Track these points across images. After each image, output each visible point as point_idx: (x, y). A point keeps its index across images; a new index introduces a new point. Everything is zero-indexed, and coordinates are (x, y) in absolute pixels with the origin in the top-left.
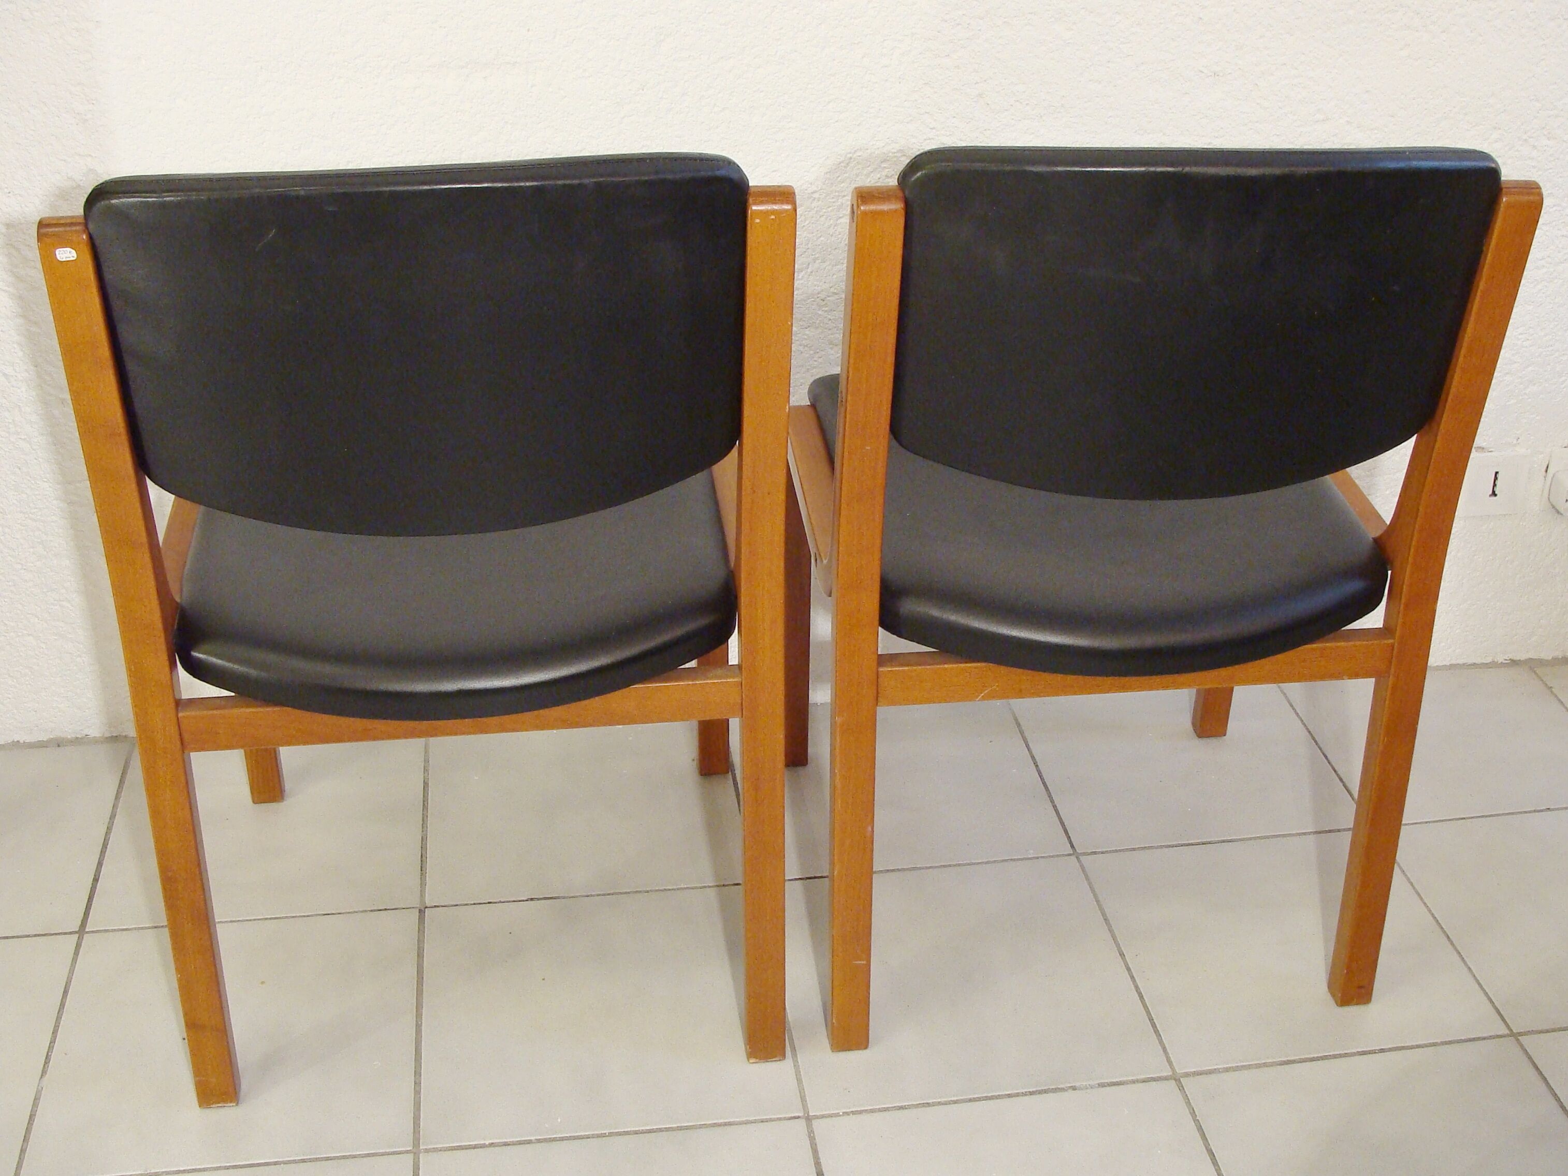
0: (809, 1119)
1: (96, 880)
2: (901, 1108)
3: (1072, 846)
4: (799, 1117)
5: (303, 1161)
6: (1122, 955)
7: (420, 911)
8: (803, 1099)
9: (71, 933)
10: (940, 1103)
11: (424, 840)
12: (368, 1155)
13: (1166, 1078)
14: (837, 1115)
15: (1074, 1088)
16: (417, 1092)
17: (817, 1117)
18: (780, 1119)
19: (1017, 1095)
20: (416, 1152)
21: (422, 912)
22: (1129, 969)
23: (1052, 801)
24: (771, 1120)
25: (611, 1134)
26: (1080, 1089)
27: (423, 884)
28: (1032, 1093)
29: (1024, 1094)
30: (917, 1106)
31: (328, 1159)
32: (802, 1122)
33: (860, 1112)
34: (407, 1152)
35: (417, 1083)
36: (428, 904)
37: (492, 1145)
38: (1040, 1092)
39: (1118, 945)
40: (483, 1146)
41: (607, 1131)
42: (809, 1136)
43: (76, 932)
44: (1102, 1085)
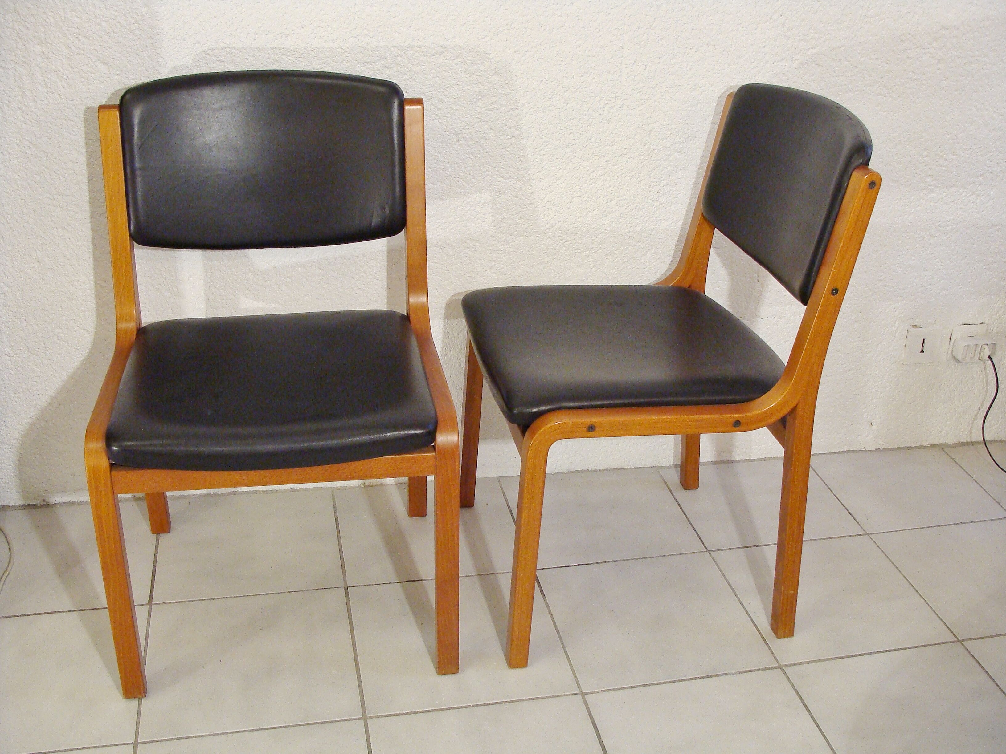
0: (583, 695)
1: (154, 575)
3: (705, 547)
4: (577, 694)
5: (300, 725)
6: (741, 604)
7: (345, 589)
8: (578, 684)
9: (144, 605)
12: (338, 721)
13: (775, 668)
14: (598, 692)
15: (726, 674)
16: (360, 686)
17: (587, 694)
18: (567, 695)
19: (695, 679)
20: (365, 718)
21: (346, 589)
22: (746, 611)
23: (691, 524)
24: (562, 696)
25: (473, 706)
26: (730, 674)
27: (344, 574)
28: (703, 678)
29: (700, 678)
30: (642, 686)
31: (314, 724)
32: (580, 697)
33: (611, 690)
34: (360, 719)
35: (360, 682)
36: (349, 585)
37: (407, 713)
38: (708, 677)
39: (739, 598)
40: (402, 714)
41: (471, 704)
42: (585, 704)
43: (147, 604)
44: (741, 672)
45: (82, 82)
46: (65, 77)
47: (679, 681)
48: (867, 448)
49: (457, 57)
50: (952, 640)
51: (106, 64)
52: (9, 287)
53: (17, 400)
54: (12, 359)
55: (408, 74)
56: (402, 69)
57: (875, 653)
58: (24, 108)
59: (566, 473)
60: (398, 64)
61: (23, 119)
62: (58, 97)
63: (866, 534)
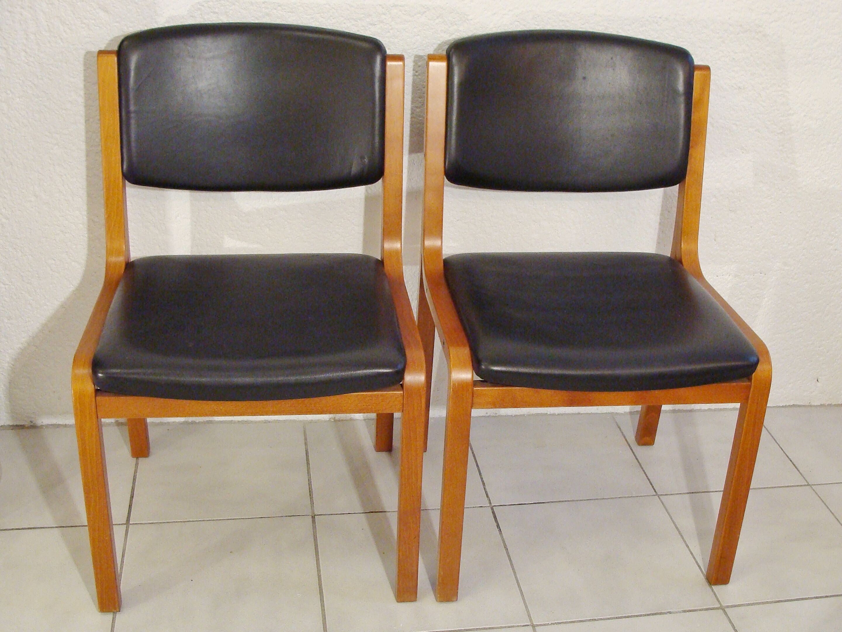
0: (533, 626)
1: (132, 497)
2: (581, 621)
3: (655, 491)
4: (528, 625)
6: (687, 546)
7: (312, 517)
8: (529, 616)
9: (122, 524)
10: (601, 619)
11: (309, 480)
13: (717, 609)
14: (548, 624)
15: (670, 613)
16: (323, 610)
17: (537, 625)
18: (518, 626)
19: (641, 616)
21: (313, 517)
22: (692, 554)
23: (642, 468)
24: (513, 626)
26: (674, 613)
27: (312, 503)
28: (648, 615)
30: (590, 620)
32: (530, 628)
33: (560, 623)
35: (323, 606)
36: (316, 513)
38: (653, 614)
39: (685, 542)
43: (125, 524)
44: (685, 611)
45: (83, 28)
46: (68, 23)
47: (625, 617)
48: (813, 404)
49: (438, 17)
51: (107, 12)
52: (7, 219)
53: (9, 325)
54: (7, 286)
55: (391, 31)
56: (386, 27)
57: (812, 598)
58: (28, 50)
60: (382, 22)
61: (26, 61)
62: (60, 41)
63: (808, 485)
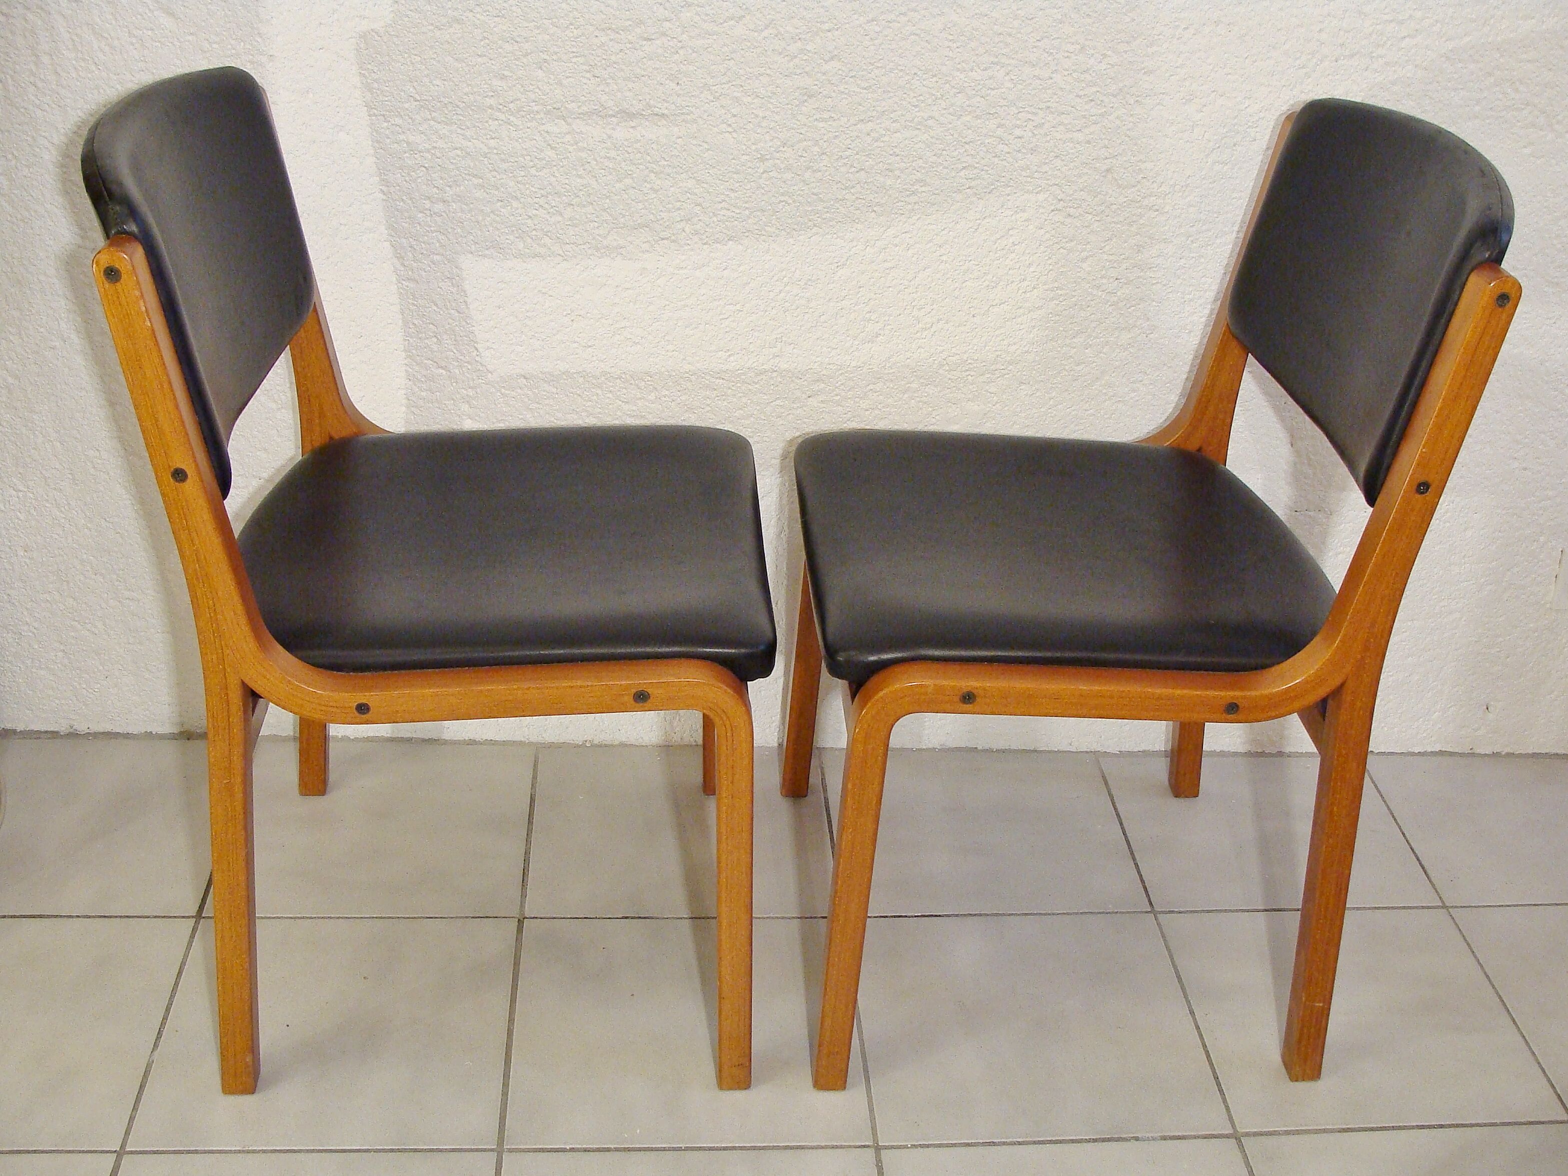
0: (878, 1149)
2: (968, 1145)
3: (1151, 904)
4: (868, 1146)
5: (392, 1151)
6: (1192, 1013)
8: (874, 1128)
9: (188, 917)
10: (1004, 1143)
11: (527, 853)
12: (453, 1150)
13: (1227, 1136)
14: (906, 1147)
15: (1137, 1139)
16: (505, 1094)
17: (886, 1148)
18: (850, 1147)
20: (499, 1152)
21: (520, 922)
22: (1198, 1028)
23: (1134, 859)
24: (841, 1147)
25: (687, 1149)
26: (1143, 1140)
27: (524, 895)
28: (1095, 1141)
29: (1088, 1141)
31: (415, 1150)
32: (871, 1152)
33: (928, 1146)
34: (492, 1150)
35: (506, 1085)
36: (527, 914)
37: (572, 1150)
38: (1104, 1140)
39: (1188, 1002)
40: (564, 1150)
41: (683, 1146)
42: (877, 1165)
43: (193, 917)
44: (1164, 1138)
45: (132, 44)
46: (106, 35)
47: (1051, 1142)
48: (1478, 751)
49: (767, 27)
50: (1559, 1118)
51: (172, 15)
52: (17, 377)
53: (27, 561)
54: (21, 494)
55: (681, 52)
56: (671, 43)
57: (1413, 1127)
58: (40, 84)
59: (937, 750)
60: (664, 34)
61: (38, 102)
62: (93, 68)
63: (1444, 907)
